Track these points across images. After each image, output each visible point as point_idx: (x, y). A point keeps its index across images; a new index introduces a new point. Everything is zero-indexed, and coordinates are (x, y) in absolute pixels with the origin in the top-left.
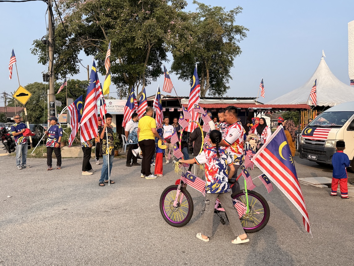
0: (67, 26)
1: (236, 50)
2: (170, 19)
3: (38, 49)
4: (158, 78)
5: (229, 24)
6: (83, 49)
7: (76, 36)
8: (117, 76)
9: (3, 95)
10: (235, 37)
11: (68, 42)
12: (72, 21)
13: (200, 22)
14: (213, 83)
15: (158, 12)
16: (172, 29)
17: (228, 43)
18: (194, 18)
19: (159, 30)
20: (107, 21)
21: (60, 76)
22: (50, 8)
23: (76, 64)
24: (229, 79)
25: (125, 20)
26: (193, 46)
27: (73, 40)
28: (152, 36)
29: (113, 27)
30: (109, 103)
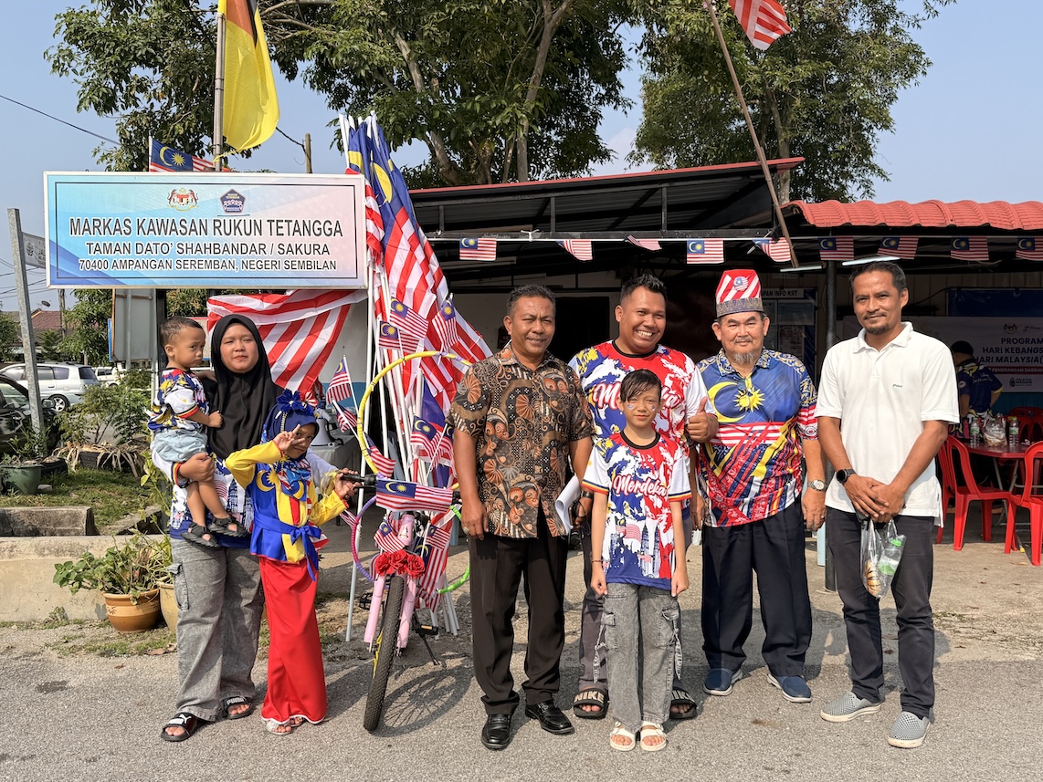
3: (74, 48)
17: (873, 35)
30: (223, 199)
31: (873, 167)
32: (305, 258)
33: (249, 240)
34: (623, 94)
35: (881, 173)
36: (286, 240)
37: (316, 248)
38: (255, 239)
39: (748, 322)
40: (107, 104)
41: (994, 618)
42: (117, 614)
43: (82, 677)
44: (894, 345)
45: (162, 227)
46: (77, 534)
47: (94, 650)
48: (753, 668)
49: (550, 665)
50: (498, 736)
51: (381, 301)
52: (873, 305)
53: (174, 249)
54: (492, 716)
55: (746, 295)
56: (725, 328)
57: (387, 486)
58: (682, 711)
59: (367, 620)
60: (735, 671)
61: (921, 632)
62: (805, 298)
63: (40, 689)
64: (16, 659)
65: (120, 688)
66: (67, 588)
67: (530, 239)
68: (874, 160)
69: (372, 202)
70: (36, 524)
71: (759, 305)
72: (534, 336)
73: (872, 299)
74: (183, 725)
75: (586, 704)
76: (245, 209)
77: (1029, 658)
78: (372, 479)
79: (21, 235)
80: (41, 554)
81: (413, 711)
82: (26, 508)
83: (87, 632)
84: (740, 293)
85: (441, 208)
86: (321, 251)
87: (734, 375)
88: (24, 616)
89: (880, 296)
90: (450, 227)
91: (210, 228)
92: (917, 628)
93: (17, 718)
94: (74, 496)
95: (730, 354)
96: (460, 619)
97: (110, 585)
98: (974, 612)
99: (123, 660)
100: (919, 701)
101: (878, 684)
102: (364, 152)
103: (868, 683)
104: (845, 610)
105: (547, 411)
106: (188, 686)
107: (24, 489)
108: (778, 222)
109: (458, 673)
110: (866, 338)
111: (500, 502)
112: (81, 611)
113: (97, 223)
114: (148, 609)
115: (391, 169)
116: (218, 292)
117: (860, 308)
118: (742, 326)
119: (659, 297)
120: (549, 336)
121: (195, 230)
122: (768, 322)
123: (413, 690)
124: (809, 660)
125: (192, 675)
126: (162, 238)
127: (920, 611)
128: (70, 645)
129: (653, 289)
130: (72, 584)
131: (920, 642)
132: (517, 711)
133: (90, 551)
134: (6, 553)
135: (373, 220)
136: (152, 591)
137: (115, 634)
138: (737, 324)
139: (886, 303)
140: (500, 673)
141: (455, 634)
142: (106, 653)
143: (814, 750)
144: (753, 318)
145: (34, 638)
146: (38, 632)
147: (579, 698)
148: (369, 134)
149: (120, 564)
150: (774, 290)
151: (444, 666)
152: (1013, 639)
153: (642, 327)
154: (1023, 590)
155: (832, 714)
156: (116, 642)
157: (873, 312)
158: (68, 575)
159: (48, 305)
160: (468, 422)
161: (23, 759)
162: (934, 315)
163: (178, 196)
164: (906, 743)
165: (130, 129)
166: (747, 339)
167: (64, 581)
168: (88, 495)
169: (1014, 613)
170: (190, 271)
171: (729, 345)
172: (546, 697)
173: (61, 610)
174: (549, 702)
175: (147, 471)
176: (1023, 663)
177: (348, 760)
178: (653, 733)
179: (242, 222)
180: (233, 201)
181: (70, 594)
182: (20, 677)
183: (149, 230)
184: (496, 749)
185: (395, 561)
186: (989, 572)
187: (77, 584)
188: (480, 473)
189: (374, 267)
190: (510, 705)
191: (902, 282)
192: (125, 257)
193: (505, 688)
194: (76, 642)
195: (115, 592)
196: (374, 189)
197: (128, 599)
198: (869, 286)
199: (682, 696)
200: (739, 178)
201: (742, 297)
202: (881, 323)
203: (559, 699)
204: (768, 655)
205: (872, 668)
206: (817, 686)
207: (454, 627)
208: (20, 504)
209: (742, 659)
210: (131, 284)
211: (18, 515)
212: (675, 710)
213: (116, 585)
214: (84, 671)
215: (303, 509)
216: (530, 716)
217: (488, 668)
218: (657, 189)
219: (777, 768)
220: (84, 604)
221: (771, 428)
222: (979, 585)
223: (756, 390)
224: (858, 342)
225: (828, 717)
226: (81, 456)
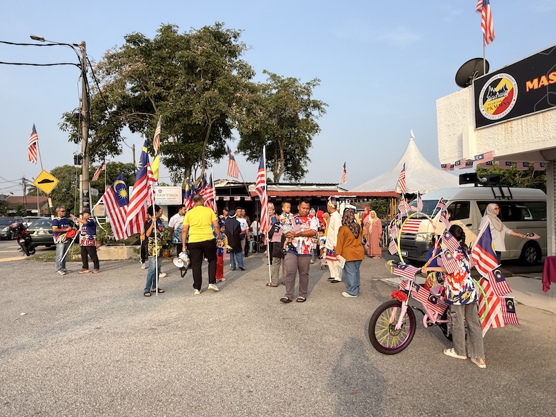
0: (107, 97)
1: (314, 128)
2: (236, 90)
3: (68, 123)
4: (221, 159)
5: (306, 97)
6: (128, 125)
7: (118, 108)
8: (170, 157)
9: (22, 181)
10: (313, 113)
11: (108, 116)
12: (113, 90)
13: (272, 94)
14: (289, 166)
15: (220, 82)
16: (237, 102)
17: (306, 120)
18: (264, 90)
19: (222, 104)
20: (158, 91)
21: (97, 158)
22: (84, 74)
23: (118, 143)
24: (307, 161)
25: (180, 91)
26: (263, 122)
27: (115, 113)
28: (213, 110)
29: (164, 99)
32: (172, 200)
68: (307, 155)
159: (13, 194)
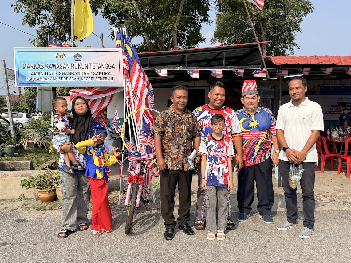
30: (75, 56)
31: (294, 44)
32: (102, 76)
33: (84, 70)
34: (209, 19)
35: (297, 46)
36: (96, 70)
37: (106, 73)
38: (85, 70)
39: (253, 98)
40: (32, 23)
41: (334, 196)
42: (42, 196)
43: (31, 217)
44: (302, 105)
45: (54, 66)
46: (28, 170)
47: (35, 208)
48: (254, 213)
49: (187, 212)
50: (170, 235)
51: (128, 91)
52: (295, 91)
53: (58, 74)
54: (167, 229)
55: (252, 89)
56: (245, 100)
57: (132, 153)
58: (230, 227)
59: (125, 198)
60: (248, 214)
61: (310, 200)
62: (271, 89)
63: (17, 221)
64: (9, 211)
65: (44, 220)
66: (25, 188)
67: (179, 70)
69: (125, 57)
70: (14, 166)
71: (256, 92)
72: (181, 103)
73: (295, 89)
74: (65, 233)
75: (199, 225)
76: (82, 60)
77: (346, 209)
78: (127, 151)
79: (6, 69)
80: (16, 176)
81: (141, 227)
82: (10, 161)
83: (32, 202)
84: (250, 88)
85: (148, 59)
86: (108, 74)
87: (248, 116)
88: (10, 197)
89: (297, 88)
90: (151, 65)
91: (70, 67)
92: (309, 199)
93: (10, 231)
94: (26, 157)
95: (247, 109)
96: (156, 197)
97: (39, 187)
98: (327, 194)
99: (44, 211)
100: (309, 223)
101: (296, 218)
102: (122, 40)
103: (292, 217)
104: (285, 193)
105: (185, 128)
106: (66, 220)
107: (9, 155)
108: (263, 63)
109: (156, 215)
110: (293, 102)
111: (170, 158)
112: (30, 195)
113: (32, 65)
114: (52, 194)
115: (131, 46)
116: (73, 88)
117: (291, 92)
118: (251, 99)
119: (223, 89)
120: (186, 103)
121: (65, 67)
122: (259, 98)
123: (141, 220)
124: (272, 210)
125: (67, 216)
126: (54, 70)
127: (310, 194)
128: (26, 206)
129: (221, 86)
130: (27, 186)
131: (310, 204)
132: (176, 227)
133: (32, 175)
134: (4, 176)
135: (125, 63)
136: (53, 189)
137: (41, 203)
138: (249, 98)
139: (300, 90)
140: (170, 215)
141: (155, 202)
142: (39, 209)
143: (274, 240)
144: (254, 96)
145: (14, 204)
146: (15, 202)
147: (196, 223)
148: (124, 34)
149: (42, 180)
150: (261, 86)
151: (151, 212)
152: (340, 203)
153: (217, 100)
154: (344, 186)
155: (281, 228)
156: (42, 205)
157: (295, 94)
158: (25, 183)
159: (15, 93)
160: (158, 132)
161: (12, 244)
162: (315, 94)
163: (59, 55)
164: (305, 237)
165: (41, 32)
166: (252, 103)
167: (24, 185)
168: (31, 157)
169: (341, 194)
170: (64, 81)
171: (247, 106)
172: (185, 222)
173: (23, 195)
174: (186, 224)
175: (51, 149)
176: (344, 211)
177: (120, 244)
178: (221, 234)
179: (81, 64)
180: (78, 57)
181: (26, 190)
182: (10, 217)
183: (50, 67)
184: (169, 240)
185: (135, 178)
186: (333, 181)
187: (28, 186)
188: (163, 149)
189: (126, 79)
190: (174, 225)
191: (305, 84)
192: (42, 76)
193: (172, 220)
194: (28, 206)
195: (41, 189)
196: (126, 53)
197: (45, 191)
198: (294, 85)
199: (230, 222)
200: (250, 48)
201: (251, 89)
202: (298, 97)
203: (190, 223)
204: (259, 208)
205: (294, 213)
206: (275, 218)
207: (154, 200)
208: (8, 160)
209: (250, 210)
210: (44, 86)
211: (7, 163)
212: (228, 227)
213: (41, 187)
214: (31, 215)
215: (103, 161)
216: (180, 229)
217: (166, 213)
218: (222, 52)
219: (262, 246)
220: (31, 193)
221: (261, 133)
222: (329, 185)
223: (256, 120)
224: (290, 104)
225: (279, 229)
226: (28, 143)
